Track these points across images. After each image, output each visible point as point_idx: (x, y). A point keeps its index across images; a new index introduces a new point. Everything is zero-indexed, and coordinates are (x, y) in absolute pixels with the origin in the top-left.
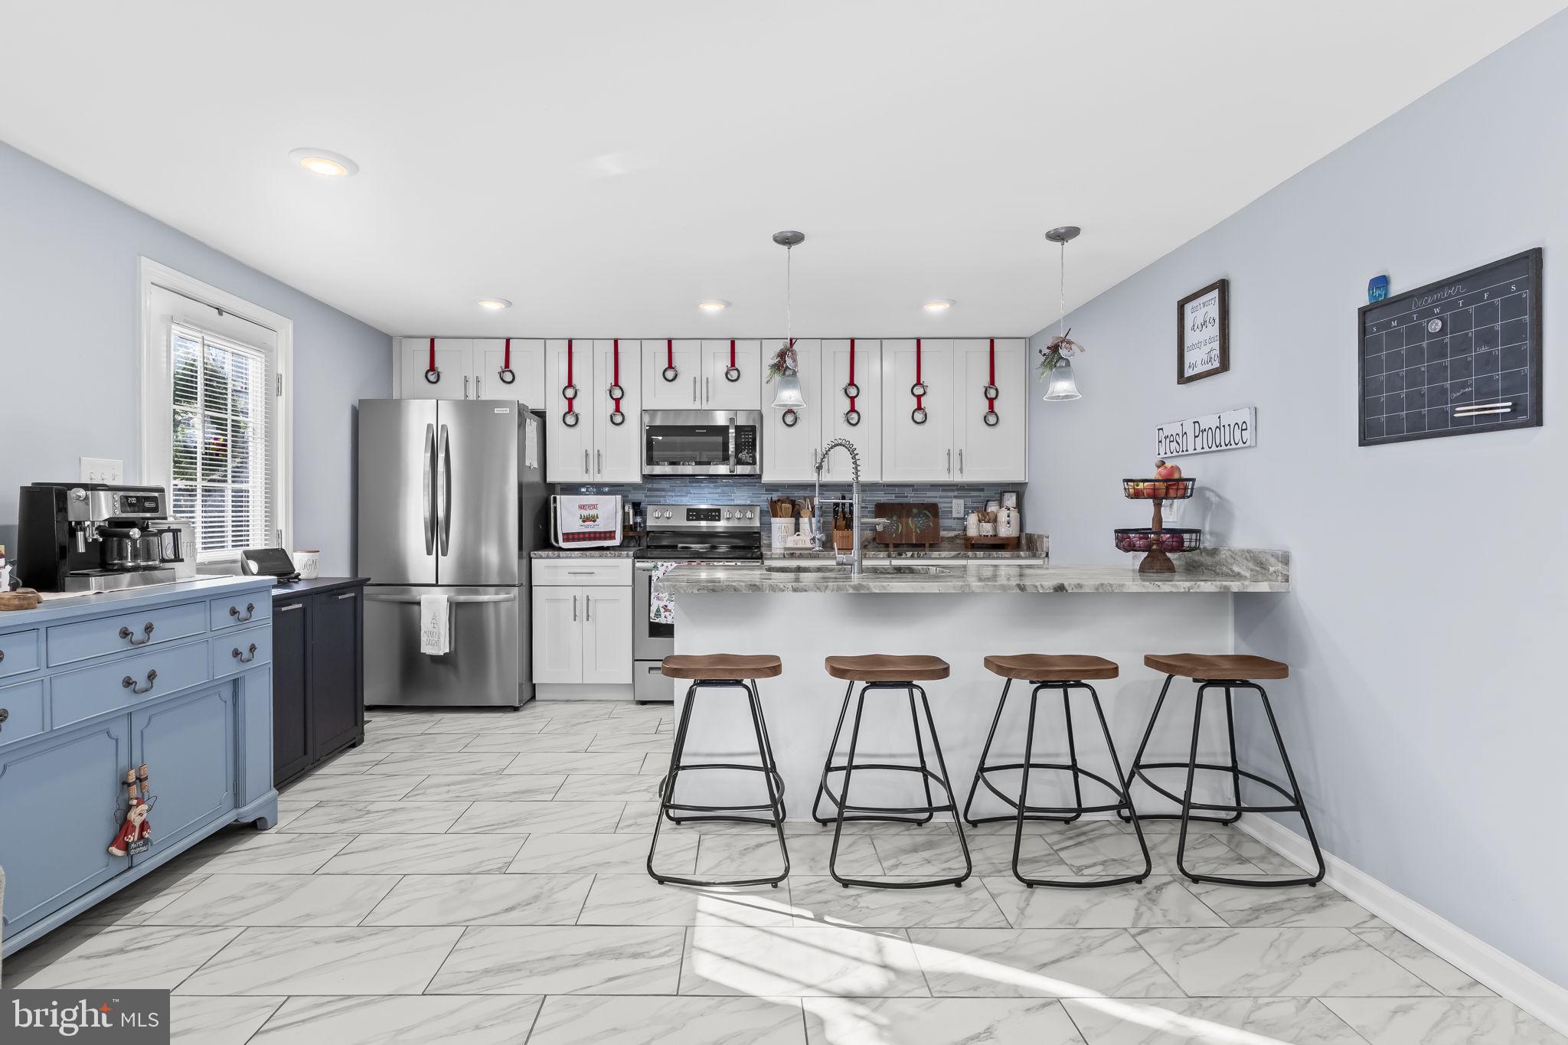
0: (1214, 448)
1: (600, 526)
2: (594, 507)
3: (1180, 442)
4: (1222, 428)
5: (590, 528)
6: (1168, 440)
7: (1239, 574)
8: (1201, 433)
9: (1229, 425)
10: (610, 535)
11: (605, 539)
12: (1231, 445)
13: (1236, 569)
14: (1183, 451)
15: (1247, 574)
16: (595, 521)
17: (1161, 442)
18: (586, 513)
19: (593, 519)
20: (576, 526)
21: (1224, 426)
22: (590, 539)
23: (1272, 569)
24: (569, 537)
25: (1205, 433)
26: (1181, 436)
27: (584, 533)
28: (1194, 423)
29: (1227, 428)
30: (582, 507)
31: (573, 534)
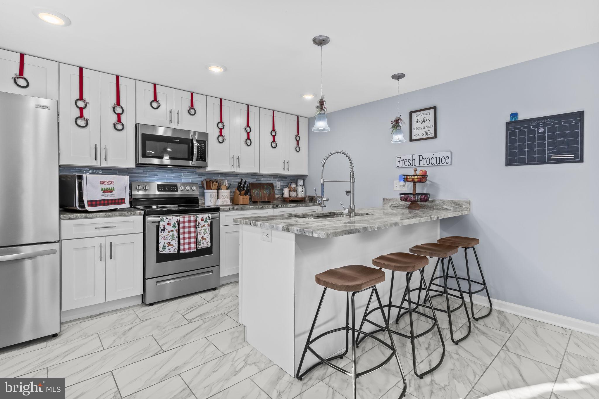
0: (430, 165)
1: (116, 195)
2: (111, 182)
3: (411, 162)
4: (435, 159)
5: (109, 196)
6: (403, 162)
7: (446, 209)
8: (423, 159)
9: (439, 157)
10: (121, 201)
11: (118, 204)
12: (440, 164)
13: (445, 207)
14: (412, 165)
15: (451, 208)
16: (111, 192)
17: (399, 162)
18: (105, 187)
19: (111, 191)
20: (99, 196)
21: (436, 157)
22: (108, 204)
23: (464, 206)
24: (92, 203)
25: (425, 160)
26: (411, 160)
27: (104, 200)
28: (419, 156)
29: (438, 159)
30: (103, 183)
31: (96, 201)
